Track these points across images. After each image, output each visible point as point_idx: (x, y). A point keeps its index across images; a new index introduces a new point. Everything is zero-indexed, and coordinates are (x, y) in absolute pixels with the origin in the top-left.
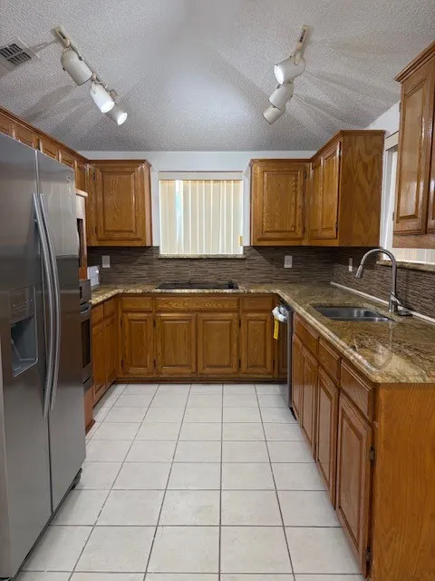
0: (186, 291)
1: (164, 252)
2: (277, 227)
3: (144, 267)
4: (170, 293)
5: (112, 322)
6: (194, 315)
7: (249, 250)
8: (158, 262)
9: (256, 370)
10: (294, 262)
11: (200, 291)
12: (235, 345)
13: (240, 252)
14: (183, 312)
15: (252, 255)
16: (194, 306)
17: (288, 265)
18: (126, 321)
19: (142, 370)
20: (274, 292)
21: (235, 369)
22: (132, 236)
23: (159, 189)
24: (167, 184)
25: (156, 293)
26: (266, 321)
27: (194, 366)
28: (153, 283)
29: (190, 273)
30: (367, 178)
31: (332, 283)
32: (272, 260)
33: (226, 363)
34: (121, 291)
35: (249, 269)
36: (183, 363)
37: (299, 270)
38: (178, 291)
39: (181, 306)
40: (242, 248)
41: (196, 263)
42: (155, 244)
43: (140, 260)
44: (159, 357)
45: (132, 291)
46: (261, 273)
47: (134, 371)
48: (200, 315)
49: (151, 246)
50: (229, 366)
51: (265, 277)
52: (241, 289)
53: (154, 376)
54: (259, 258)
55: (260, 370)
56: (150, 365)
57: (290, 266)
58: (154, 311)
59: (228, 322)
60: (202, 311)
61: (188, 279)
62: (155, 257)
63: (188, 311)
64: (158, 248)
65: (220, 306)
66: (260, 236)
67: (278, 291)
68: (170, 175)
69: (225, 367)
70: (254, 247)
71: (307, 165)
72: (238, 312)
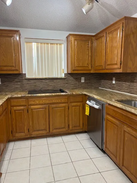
0: (43, 95)
1: (28, 76)
2: (81, 65)
3: (19, 83)
4: (35, 96)
5: (6, 113)
6: (47, 106)
7: (67, 75)
8: (25, 81)
9: (76, 128)
10: (85, 80)
11: (50, 94)
12: (67, 118)
13: (63, 76)
14: (42, 104)
15: (68, 77)
16: (48, 102)
17: (83, 81)
18: (13, 111)
19: (23, 134)
20: (84, 93)
21: (67, 129)
22: (13, 68)
23: (25, 46)
24: (28, 44)
25: (28, 96)
26: (80, 106)
27: (48, 130)
28: (23, 91)
29: (41, 86)
30: (134, 40)
31: (100, 88)
32: (76, 79)
33: (63, 127)
34: (10, 96)
35: (67, 83)
36: (42, 129)
37: (87, 83)
38: (39, 95)
39: (41, 102)
40: (63, 74)
41: (43, 81)
42: (23, 73)
43: (16, 80)
44: (31, 128)
45: (16, 96)
46: (72, 85)
47: (18, 135)
48: (50, 106)
49: (22, 74)
50: (64, 128)
51: (74, 87)
52: (69, 93)
53: (29, 136)
54: (71, 78)
55: (78, 128)
56: (26, 131)
57: (84, 81)
58: (27, 105)
59: (64, 108)
60: (51, 104)
61: (40, 88)
62: (24, 78)
63: (45, 104)
64: (25, 74)
65: (60, 101)
66: (74, 69)
67: (85, 93)
68: (30, 40)
69: (62, 128)
70: (69, 74)
71: (93, 38)
72: (67, 103)
